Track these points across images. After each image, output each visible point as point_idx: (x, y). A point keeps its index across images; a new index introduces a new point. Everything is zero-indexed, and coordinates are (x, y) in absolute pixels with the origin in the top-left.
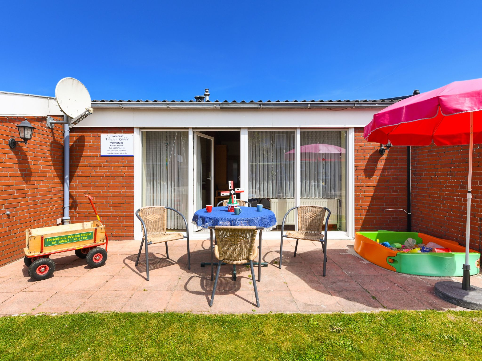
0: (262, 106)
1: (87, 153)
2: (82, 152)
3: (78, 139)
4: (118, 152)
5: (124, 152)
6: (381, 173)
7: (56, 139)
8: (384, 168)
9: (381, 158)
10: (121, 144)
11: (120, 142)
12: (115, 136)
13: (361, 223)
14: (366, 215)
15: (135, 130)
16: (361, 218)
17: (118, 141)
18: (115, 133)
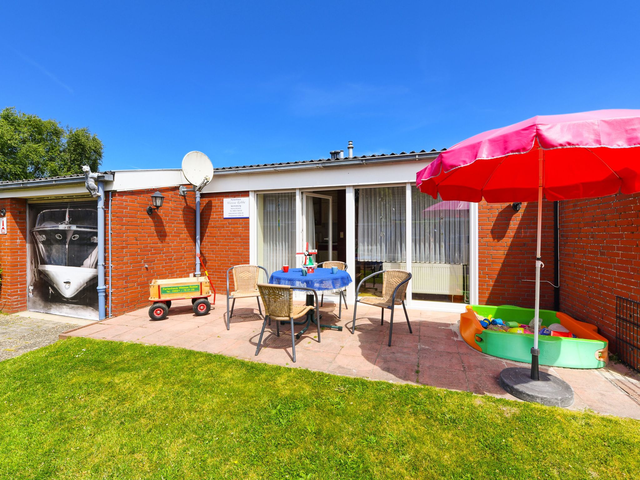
0: (364, 162)
1: (214, 216)
2: (210, 215)
3: (207, 203)
4: (237, 214)
5: (242, 214)
6: (515, 234)
7: (189, 205)
8: (519, 228)
9: (514, 215)
10: (239, 207)
11: (238, 205)
12: (235, 200)
13: (487, 295)
14: (494, 286)
15: (250, 193)
16: (487, 290)
17: (237, 204)
18: (235, 197)
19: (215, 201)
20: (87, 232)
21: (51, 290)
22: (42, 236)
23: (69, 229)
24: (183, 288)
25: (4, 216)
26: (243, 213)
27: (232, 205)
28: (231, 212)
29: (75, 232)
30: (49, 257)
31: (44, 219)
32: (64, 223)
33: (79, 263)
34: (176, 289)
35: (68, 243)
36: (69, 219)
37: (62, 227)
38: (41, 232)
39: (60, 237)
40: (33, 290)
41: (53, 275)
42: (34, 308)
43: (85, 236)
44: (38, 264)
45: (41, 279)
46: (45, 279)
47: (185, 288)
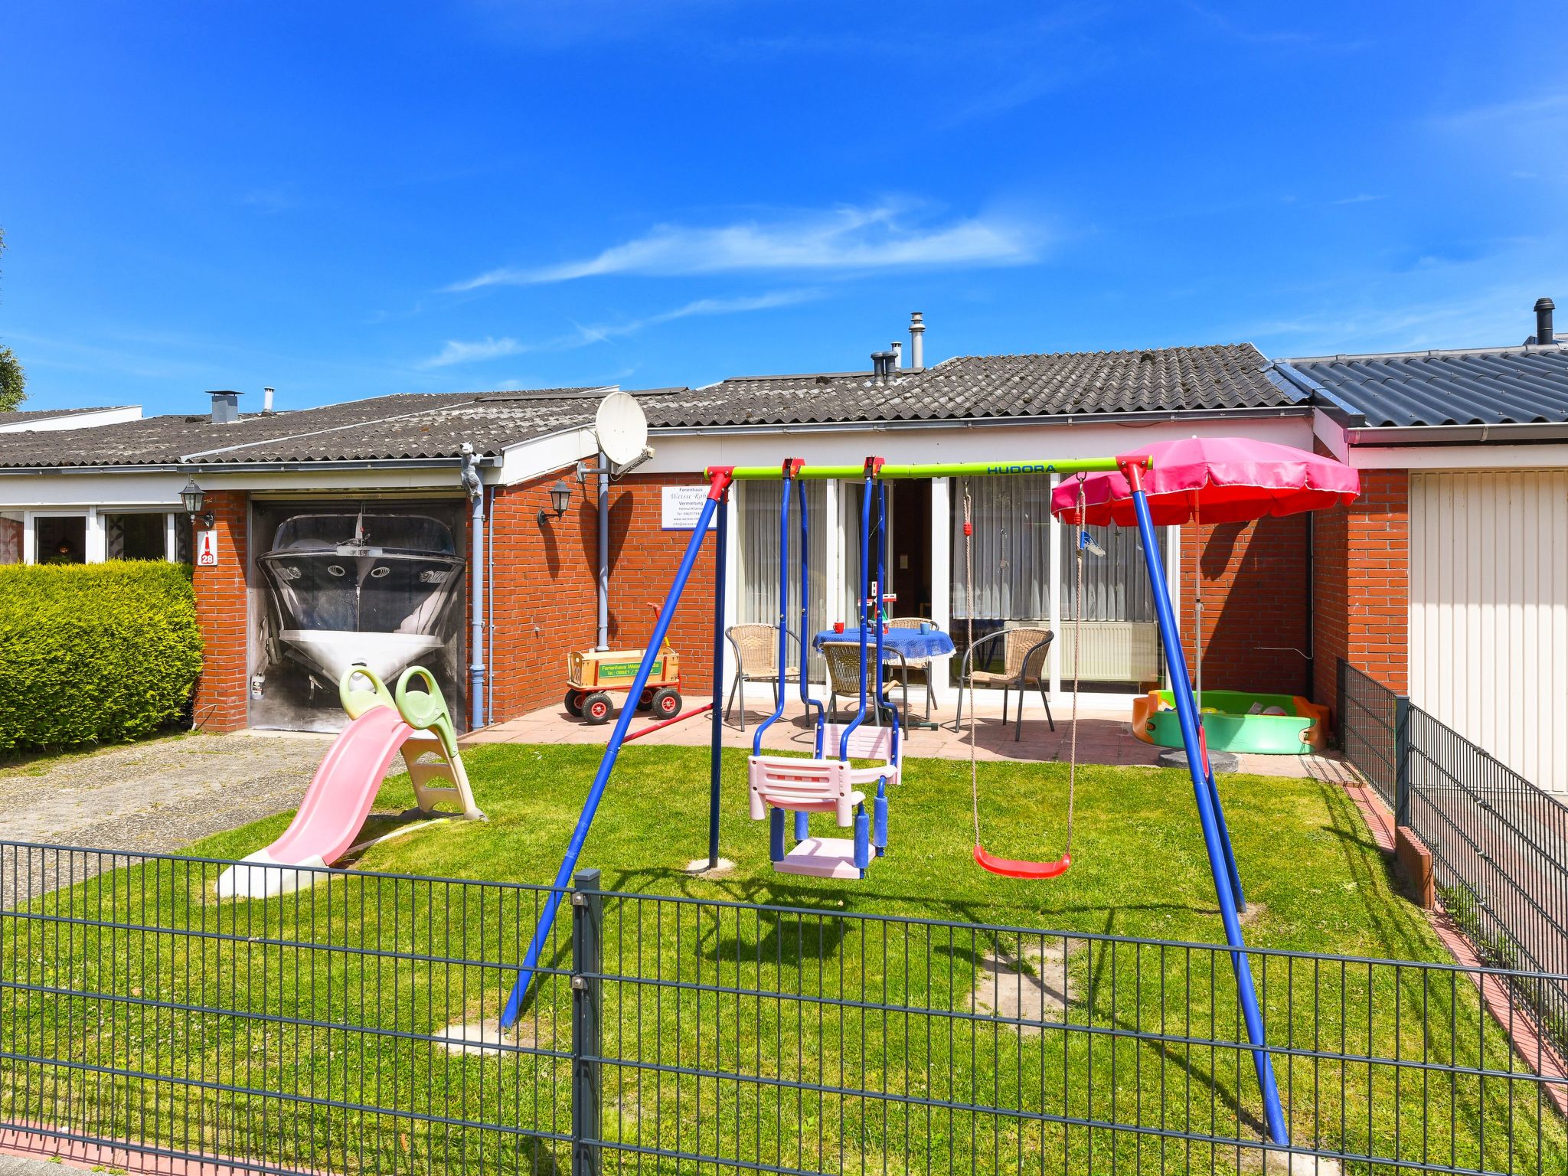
2: (628, 522)
3: (623, 496)
4: (694, 522)
6: (1241, 565)
7: (589, 501)
8: (1248, 555)
10: (699, 506)
11: (696, 501)
14: (1207, 659)
17: (693, 500)
18: (686, 484)
19: (640, 492)
20: (410, 562)
21: (313, 683)
22: (291, 571)
23: (363, 555)
24: (634, 667)
25: (211, 528)
27: (681, 500)
28: (678, 517)
29: (380, 562)
30: (308, 613)
31: (295, 534)
32: (351, 542)
33: (390, 624)
34: (623, 669)
35: (361, 583)
36: (364, 535)
37: (343, 551)
38: (287, 562)
39: (339, 571)
40: (263, 685)
41: (321, 651)
42: (267, 723)
43: (407, 569)
44: (279, 628)
45: (285, 659)
46: (299, 659)
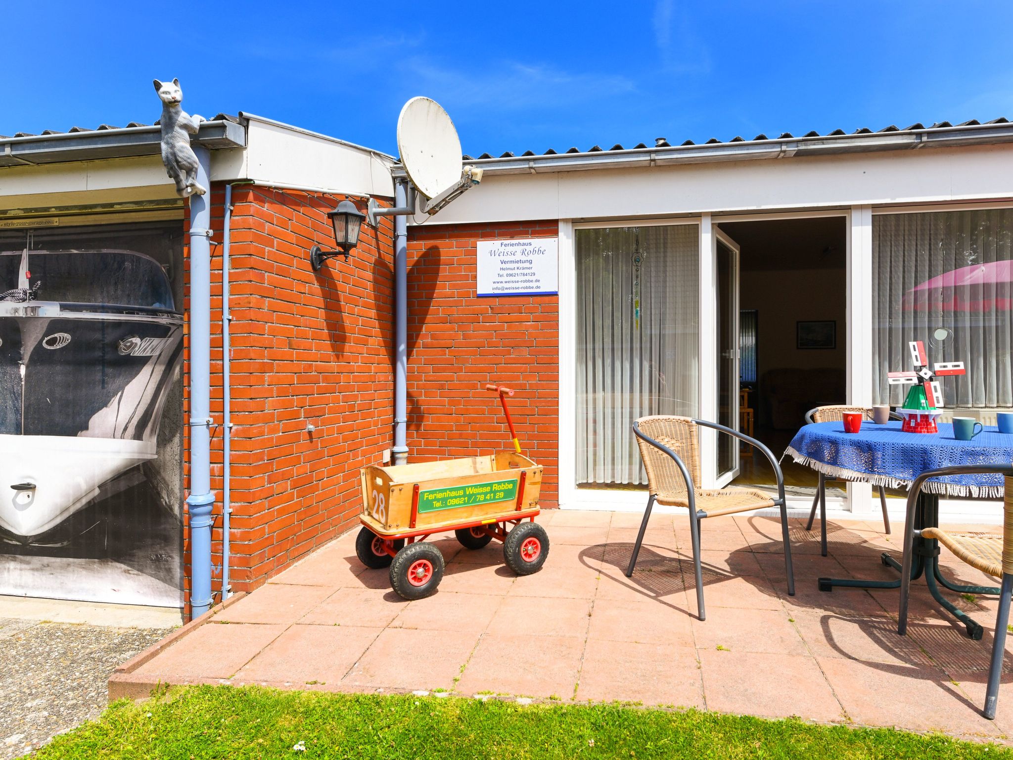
1: (444, 289)
2: (433, 287)
3: (425, 255)
4: (519, 285)
5: (534, 284)
10: (527, 265)
11: (524, 258)
12: (512, 245)
15: (561, 226)
17: (518, 257)
18: (512, 237)
19: (449, 249)
24: (475, 491)
26: (538, 281)
27: (502, 258)
28: (500, 279)
34: (459, 497)
47: (480, 490)
